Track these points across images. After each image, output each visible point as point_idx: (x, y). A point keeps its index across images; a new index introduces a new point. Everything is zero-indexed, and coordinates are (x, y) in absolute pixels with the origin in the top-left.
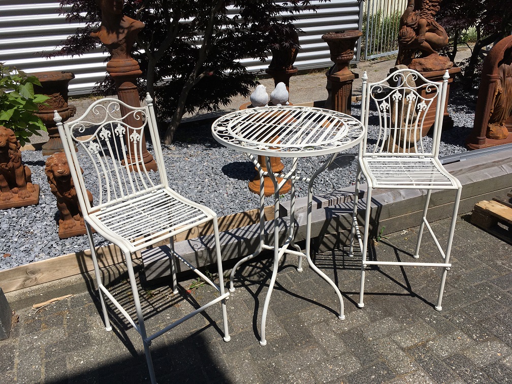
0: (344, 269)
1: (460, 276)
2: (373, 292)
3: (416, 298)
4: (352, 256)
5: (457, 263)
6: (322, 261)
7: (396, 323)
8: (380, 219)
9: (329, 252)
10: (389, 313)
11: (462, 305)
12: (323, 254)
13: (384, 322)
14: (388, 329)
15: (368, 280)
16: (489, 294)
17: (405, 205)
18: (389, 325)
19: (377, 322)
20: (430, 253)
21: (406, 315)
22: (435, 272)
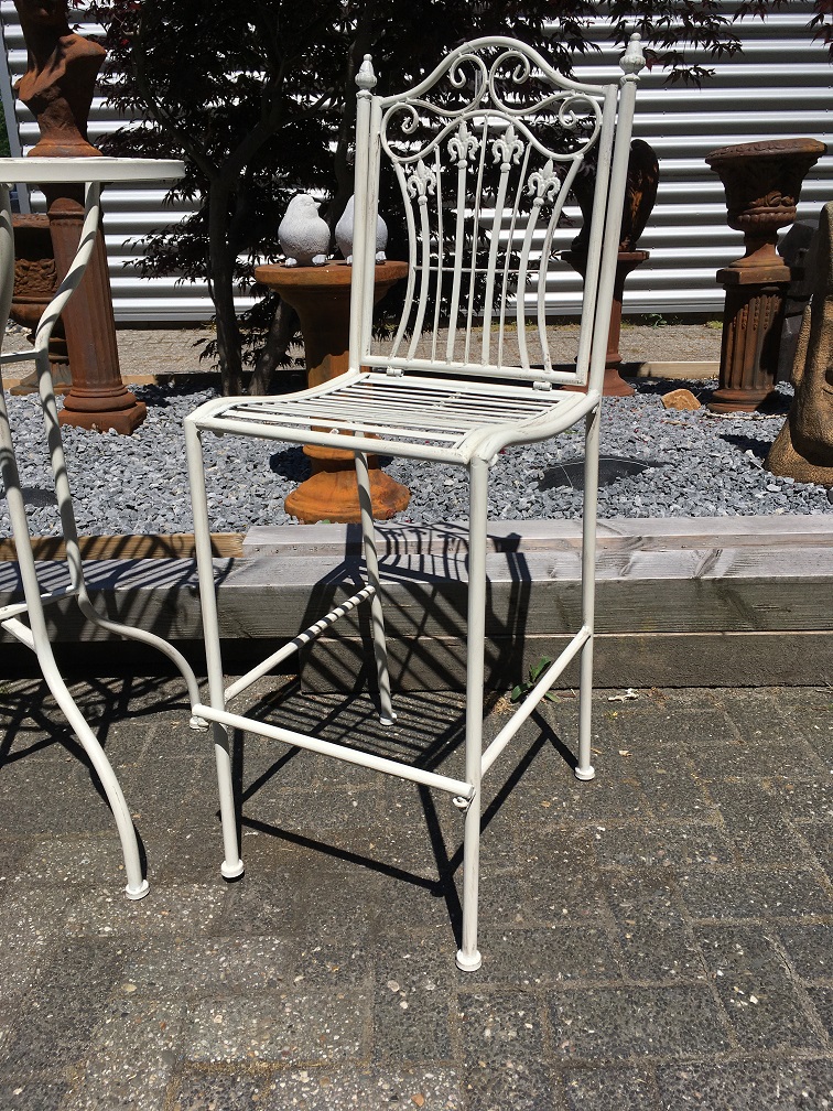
1: (677, 877)
2: (328, 843)
3: (441, 902)
4: (385, 722)
5: (712, 829)
6: (295, 717)
7: (275, 964)
8: (527, 629)
9: (337, 696)
10: (294, 926)
11: (573, 978)
12: (318, 699)
13: (245, 946)
14: (222, 976)
15: (355, 804)
16: (720, 973)
17: (629, 601)
18: (248, 962)
19: (225, 940)
20: (650, 775)
21: (339, 949)
22: (598, 837)
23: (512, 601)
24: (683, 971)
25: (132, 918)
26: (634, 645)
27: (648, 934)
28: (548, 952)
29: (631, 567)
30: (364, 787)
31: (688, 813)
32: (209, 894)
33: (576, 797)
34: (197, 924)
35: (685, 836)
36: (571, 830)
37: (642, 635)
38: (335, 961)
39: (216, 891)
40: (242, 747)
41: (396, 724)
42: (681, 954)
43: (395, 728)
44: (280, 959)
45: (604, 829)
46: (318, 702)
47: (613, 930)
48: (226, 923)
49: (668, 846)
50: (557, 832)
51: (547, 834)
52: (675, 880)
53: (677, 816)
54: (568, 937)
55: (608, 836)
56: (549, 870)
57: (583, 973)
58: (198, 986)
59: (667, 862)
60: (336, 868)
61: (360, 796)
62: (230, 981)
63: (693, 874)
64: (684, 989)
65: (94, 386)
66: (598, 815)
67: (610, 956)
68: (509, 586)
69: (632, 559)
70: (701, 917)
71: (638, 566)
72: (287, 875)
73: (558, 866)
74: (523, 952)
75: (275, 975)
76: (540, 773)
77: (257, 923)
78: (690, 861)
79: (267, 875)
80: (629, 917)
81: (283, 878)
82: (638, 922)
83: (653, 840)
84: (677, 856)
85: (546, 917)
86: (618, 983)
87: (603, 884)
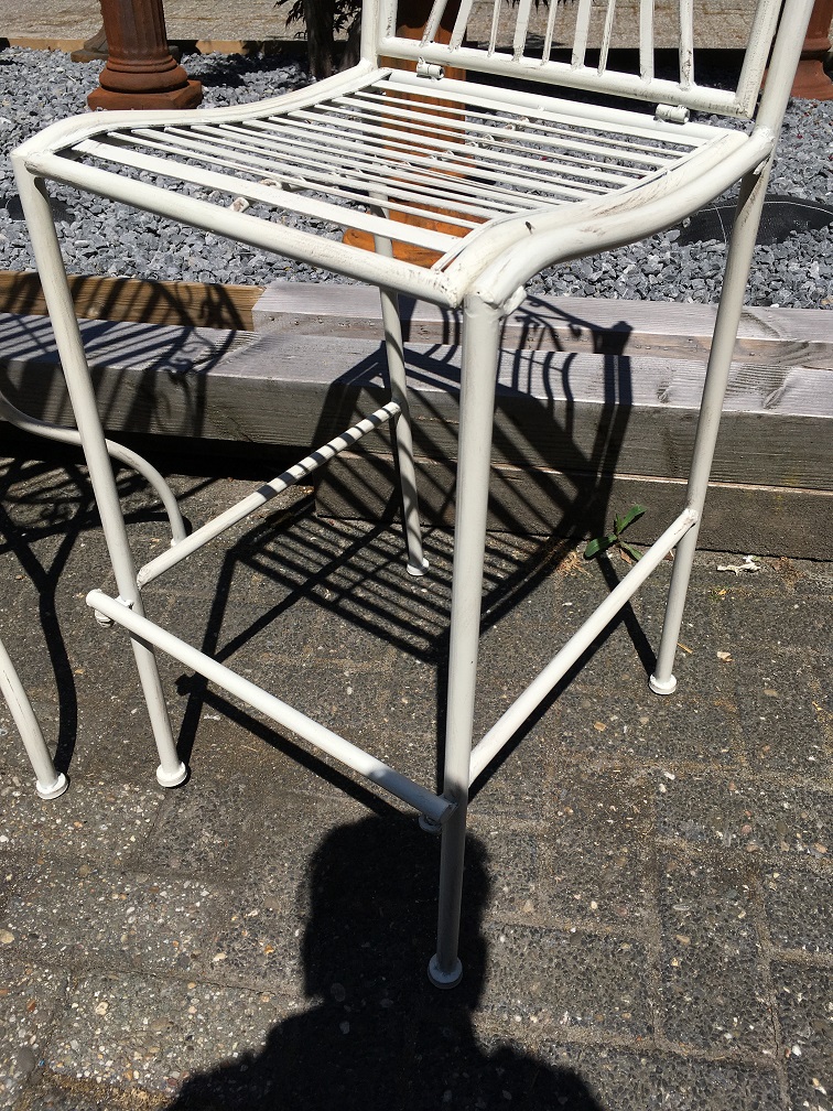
0: (332, 607)
1: (758, 870)
4: (413, 571)
6: (298, 546)
7: (193, 928)
8: (619, 467)
9: (361, 524)
10: (234, 869)
11: (584, 1023)
12: (336, 524)
13: (163, 894)
14: (123, 938)
15: (350, 691)
16: (797, 1051)
17: (770, 444)
18: (161, 921)
19: (141, 879)
20: (754, 696)
21: (281, 917)
22: (663, 789)
23: (602, 429)
24: (744, 1037)
25: (37, 826)
26: (766, 502)
27: (704, 962)
28: (557, 973)
29: (783, 393)
30: (366, 666)
31: (797, 766)
32: (138, 803)
33: (644, 720)
34: (114, 846)
35: (786, 805)
36: (627, 773)
37: (781, 490)
38: (272, 937)
39: (148, 800)
40: (228, 585)
41: (427, 574)
42: (745, 1006)
43: (425, 581)
44: (202, 922)
45: (672, 777)
46: (335, 530)
47: (655, 947)
48: (151, 850)
49: (758, 818)
50: (607, 774)
51: (593, 774)
52: (761, 877)
53: (780, 769)
54: (589, 950)
55: (677, 789)
56: (584, 833)
57: (600, 1019)
58: (90, 950)
59: (752, 845)
60: (305, 787)
61: (360, 679)
62: (131, 949)
63: (787, 871)
64: (739, 1068)
65: (132, 57)
66: (670, 752)
67: (643, 993)
68: (599, 410)
69: (787, 380)
70: (785, 946)
71: (794, 393)
72: (242, 787)
73: (599, 828)
74: (522, 967)
75: (190, 948)
76: (602, 675)
77: (189, 857)
78: (785, 847)
79: (217, 783)
80: (683, 930)
81: (236, 792)
82: (693, 940)
83: (738, 804)
84: (768, 837)
85: (565, 912)
86: (645, 1043)
87: (656, 869)
